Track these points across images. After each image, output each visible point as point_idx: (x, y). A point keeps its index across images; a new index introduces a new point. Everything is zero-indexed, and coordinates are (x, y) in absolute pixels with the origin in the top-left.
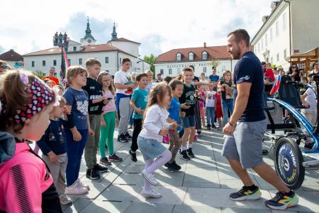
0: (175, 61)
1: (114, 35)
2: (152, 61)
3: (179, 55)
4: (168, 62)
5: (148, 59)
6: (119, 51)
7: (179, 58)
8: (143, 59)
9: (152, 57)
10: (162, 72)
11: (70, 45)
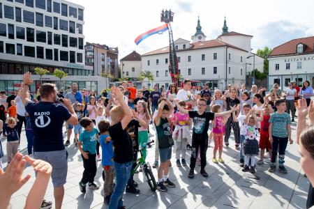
0: (295, 53)
1: (225, 29)
2: (265, 55)
3: (301, 45)
4: (286, 55)
5: (262, 52)
6: (228, 46)
7: (300, 50)
8: (255, 53)
9: (267, 50)
10: (277, 67)
11: (180, 43)
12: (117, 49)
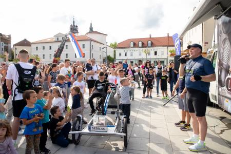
0: (130, 47)
1: (91, 29)
2: (115, 46)
3: (132, 43)
4: (125, 48)
5: (113, 45)
6: (91, 40)
7: (132, 45)
8: (109, 45)
9: (116, 43)
10: (120, 55)
11: (60, 36)
12: (10, 36)
